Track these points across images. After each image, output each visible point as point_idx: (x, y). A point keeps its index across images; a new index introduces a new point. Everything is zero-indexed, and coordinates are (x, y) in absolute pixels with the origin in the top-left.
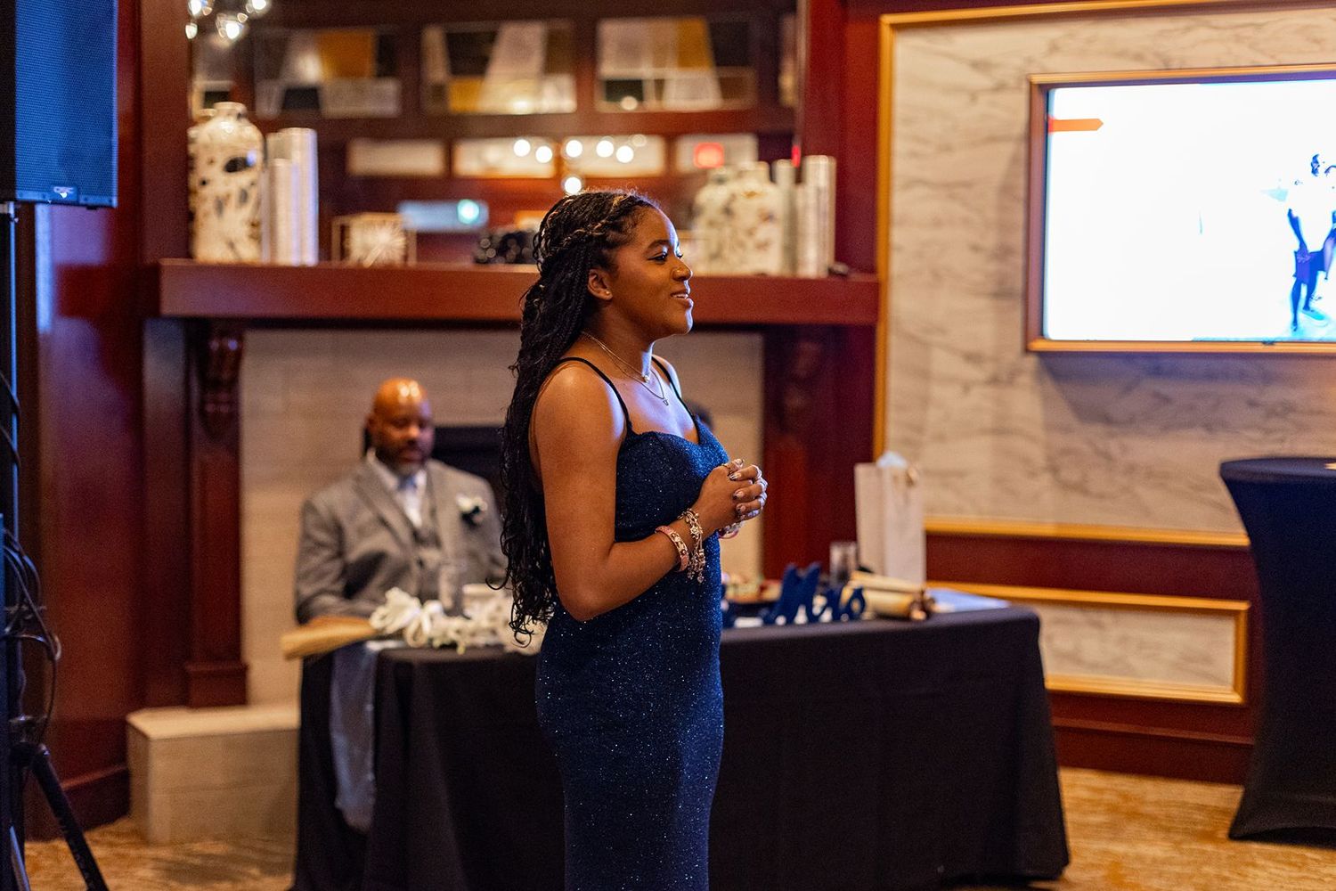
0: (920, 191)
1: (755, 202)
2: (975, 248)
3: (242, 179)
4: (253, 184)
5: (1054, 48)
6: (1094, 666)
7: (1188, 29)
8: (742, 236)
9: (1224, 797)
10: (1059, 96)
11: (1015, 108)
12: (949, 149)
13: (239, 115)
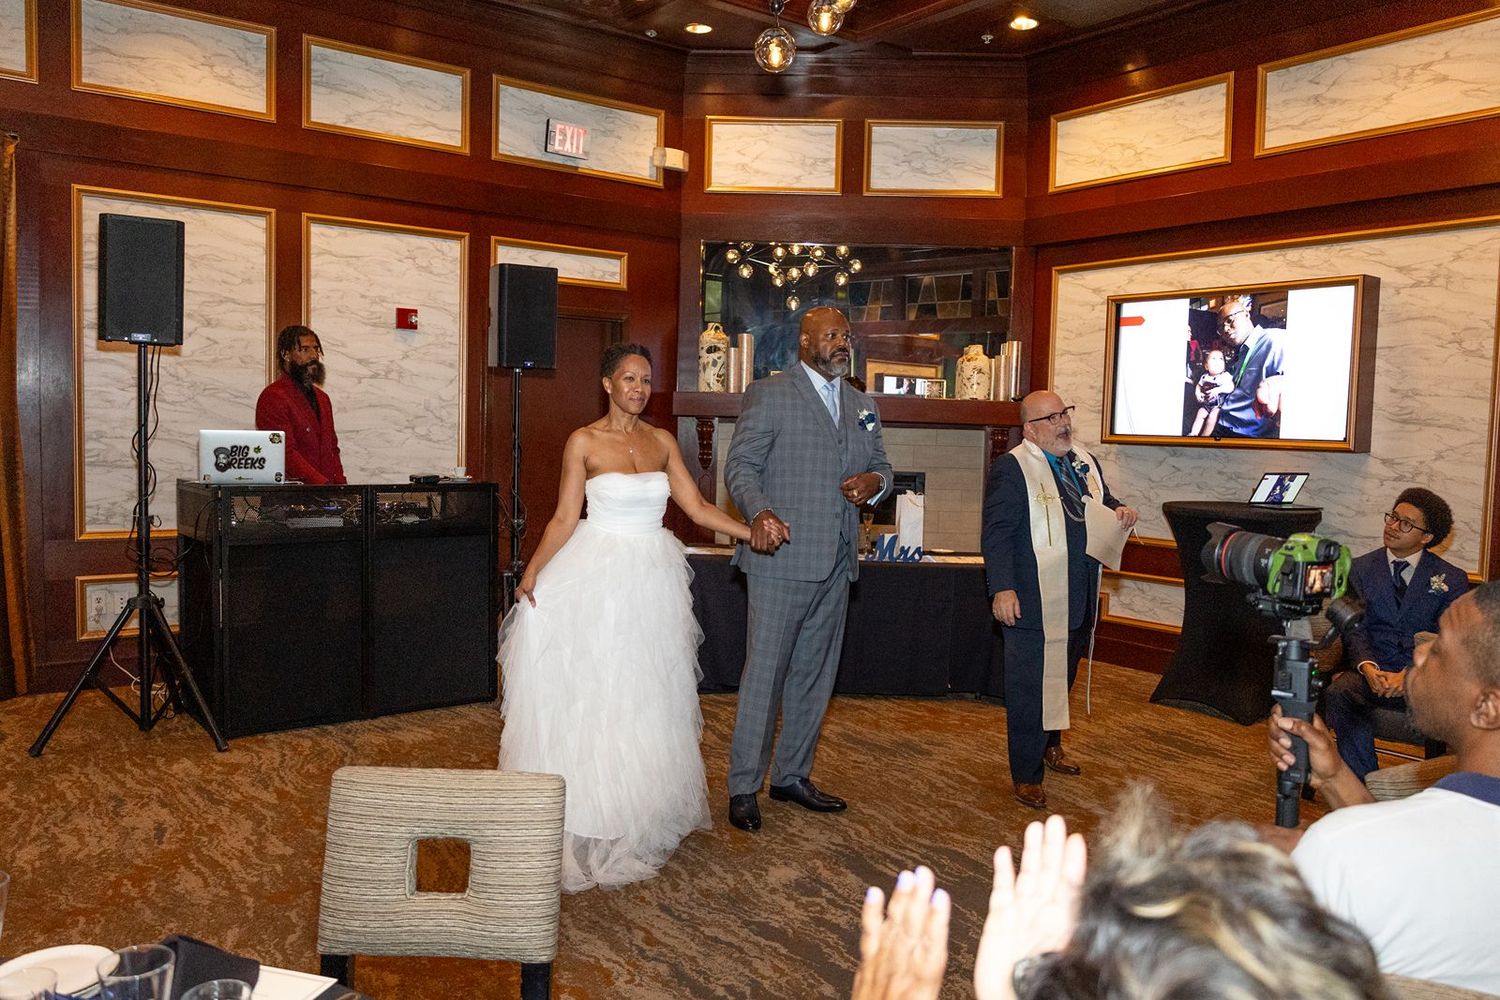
0: (1067, 357)
1: (972, 364)
2: (1092, 387)
3: (714, 356)
4: (719, 358)
5: (1131, 280)
6: (1139, 612)
7: (1195, 267)
8: (965, 381)
9: (1152, 680)
10: (1125, 306)
11: (1100, 315)
12: (1080, 335)
13: (717, 328)
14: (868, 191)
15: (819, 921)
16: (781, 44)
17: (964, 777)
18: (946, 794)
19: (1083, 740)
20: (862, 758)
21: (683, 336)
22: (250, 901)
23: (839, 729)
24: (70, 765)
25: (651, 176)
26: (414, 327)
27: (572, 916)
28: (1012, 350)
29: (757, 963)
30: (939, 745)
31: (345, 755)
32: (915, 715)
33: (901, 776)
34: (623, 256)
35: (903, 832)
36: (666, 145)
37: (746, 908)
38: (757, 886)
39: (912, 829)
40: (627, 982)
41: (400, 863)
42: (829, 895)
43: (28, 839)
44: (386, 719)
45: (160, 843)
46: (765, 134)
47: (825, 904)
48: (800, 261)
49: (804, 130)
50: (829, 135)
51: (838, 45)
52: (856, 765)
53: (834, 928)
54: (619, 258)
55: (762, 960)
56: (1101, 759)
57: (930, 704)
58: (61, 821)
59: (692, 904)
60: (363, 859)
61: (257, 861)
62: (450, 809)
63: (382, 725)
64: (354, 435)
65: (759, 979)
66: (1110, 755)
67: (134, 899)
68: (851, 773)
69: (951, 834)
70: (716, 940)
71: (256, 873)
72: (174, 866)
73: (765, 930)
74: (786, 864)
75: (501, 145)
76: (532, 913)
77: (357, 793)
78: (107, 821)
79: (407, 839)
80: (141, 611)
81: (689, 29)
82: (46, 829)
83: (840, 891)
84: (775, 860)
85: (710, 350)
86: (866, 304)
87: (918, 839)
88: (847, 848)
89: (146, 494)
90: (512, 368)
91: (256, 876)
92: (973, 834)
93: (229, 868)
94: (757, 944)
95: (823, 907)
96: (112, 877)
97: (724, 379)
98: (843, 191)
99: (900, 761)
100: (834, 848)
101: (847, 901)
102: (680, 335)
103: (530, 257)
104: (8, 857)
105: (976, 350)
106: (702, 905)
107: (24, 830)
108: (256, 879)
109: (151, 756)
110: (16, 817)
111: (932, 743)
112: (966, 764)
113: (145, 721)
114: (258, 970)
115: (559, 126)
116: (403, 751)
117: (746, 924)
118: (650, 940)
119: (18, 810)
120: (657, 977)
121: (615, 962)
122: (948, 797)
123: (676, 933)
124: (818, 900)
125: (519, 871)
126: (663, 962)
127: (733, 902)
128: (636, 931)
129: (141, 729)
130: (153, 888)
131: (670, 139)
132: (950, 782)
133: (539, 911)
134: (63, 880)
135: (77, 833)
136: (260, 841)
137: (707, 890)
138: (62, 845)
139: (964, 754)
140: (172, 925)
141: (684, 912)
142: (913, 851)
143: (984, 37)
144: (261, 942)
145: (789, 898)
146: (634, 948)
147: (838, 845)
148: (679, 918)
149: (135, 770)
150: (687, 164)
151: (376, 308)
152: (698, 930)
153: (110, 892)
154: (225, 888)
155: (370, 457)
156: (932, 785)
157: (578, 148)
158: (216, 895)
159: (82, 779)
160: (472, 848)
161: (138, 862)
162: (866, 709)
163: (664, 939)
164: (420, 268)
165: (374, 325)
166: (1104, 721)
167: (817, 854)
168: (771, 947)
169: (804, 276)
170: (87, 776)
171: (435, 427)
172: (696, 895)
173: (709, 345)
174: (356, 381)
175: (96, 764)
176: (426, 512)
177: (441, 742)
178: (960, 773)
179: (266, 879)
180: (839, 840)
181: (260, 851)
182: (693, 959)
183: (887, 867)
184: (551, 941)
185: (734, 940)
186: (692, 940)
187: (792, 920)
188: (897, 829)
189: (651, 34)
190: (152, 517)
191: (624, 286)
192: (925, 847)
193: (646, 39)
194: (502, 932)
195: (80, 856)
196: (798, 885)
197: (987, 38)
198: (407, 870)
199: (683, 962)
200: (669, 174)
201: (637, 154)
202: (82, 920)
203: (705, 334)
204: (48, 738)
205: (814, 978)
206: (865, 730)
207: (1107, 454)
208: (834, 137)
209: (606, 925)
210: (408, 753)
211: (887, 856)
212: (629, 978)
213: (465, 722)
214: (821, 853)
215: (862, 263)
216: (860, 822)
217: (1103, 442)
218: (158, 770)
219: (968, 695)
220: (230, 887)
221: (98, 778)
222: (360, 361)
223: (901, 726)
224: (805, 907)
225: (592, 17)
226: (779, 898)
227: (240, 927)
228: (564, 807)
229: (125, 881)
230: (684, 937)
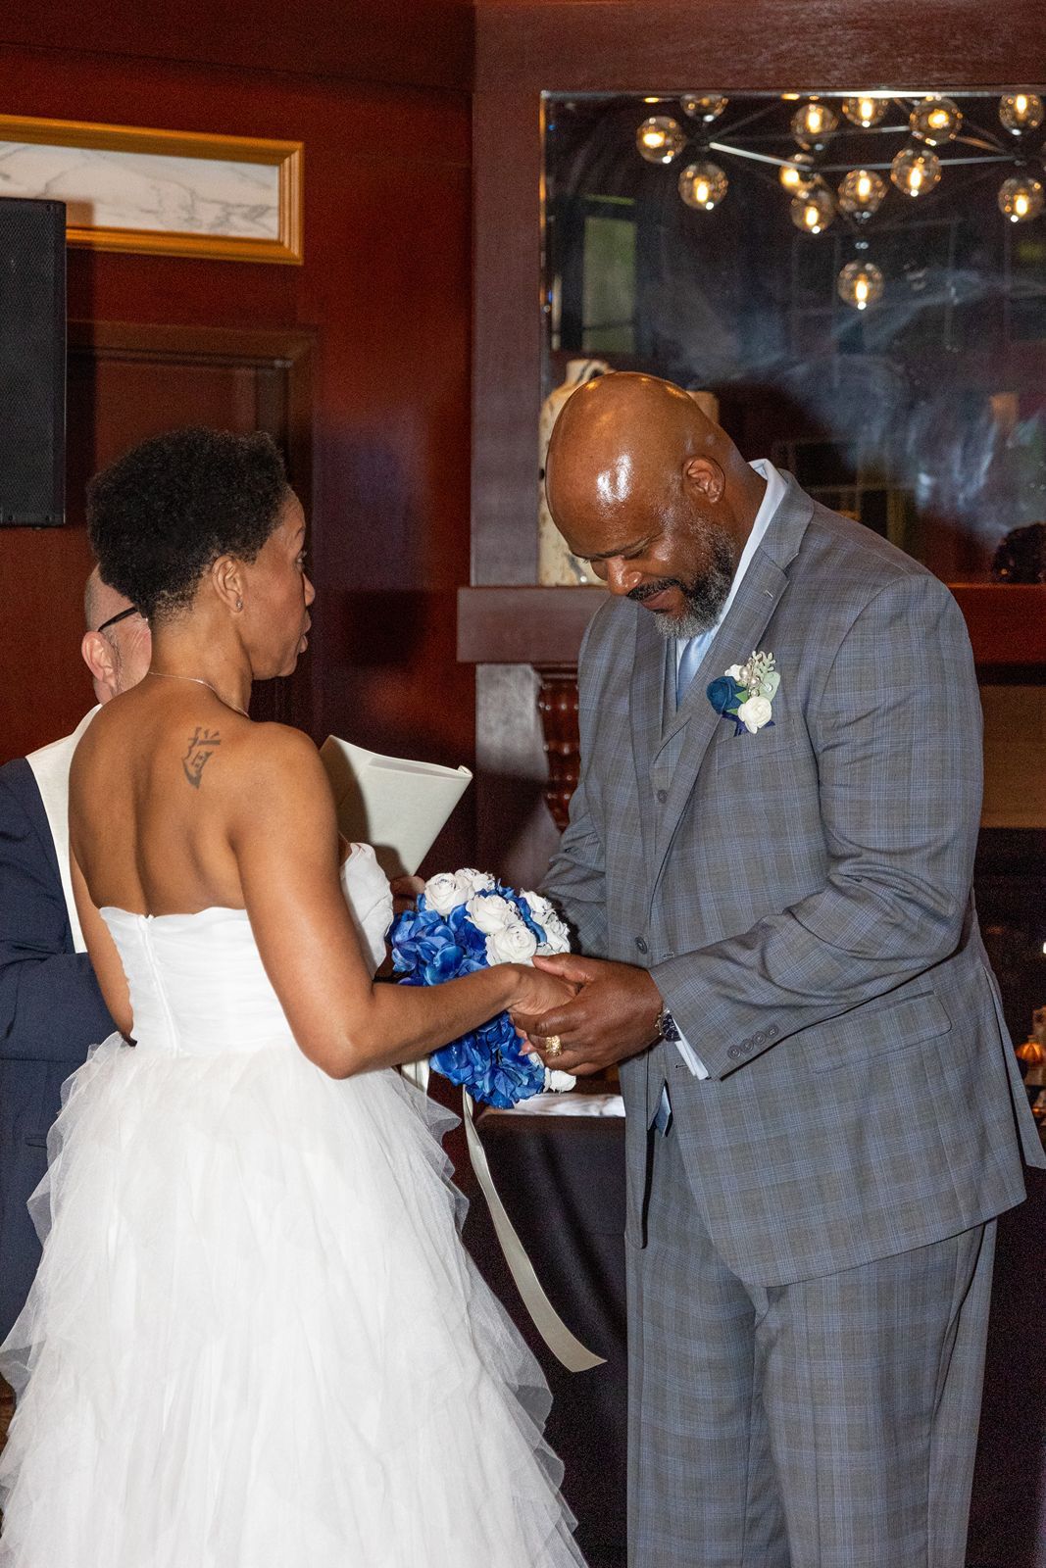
21: (488, 406)
34: (289, 153)
54: (275, 158)
102: (478, 402)
169: (893, 194)
191: (294, 249)
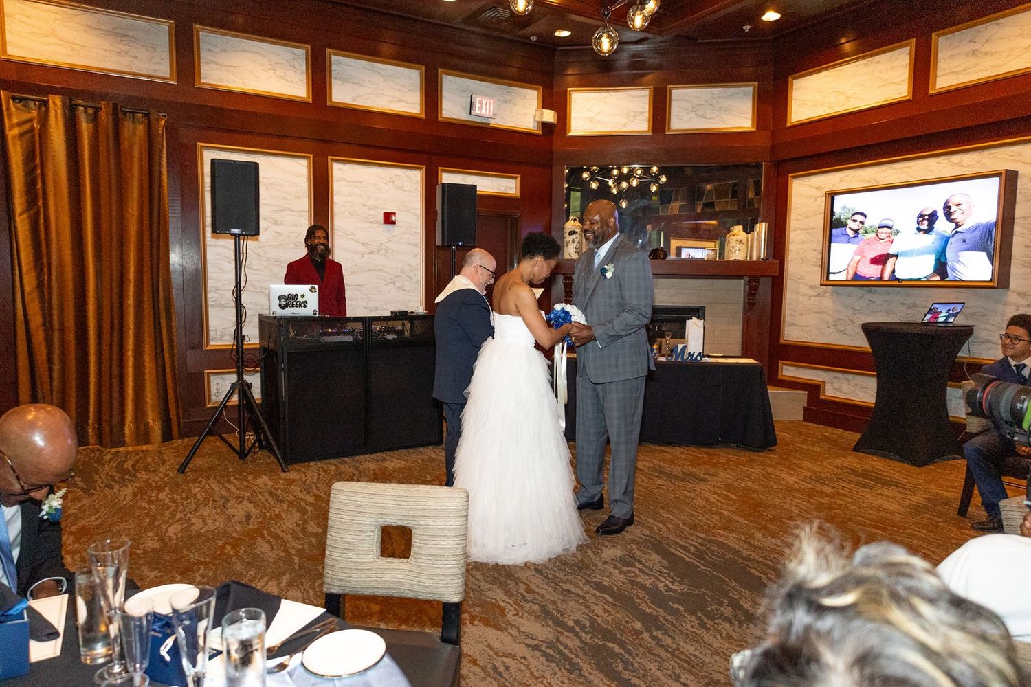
0: (799, 231)
1: (736, 238)
2: (814, 250)
3: (573, 237)
4: (576, 238)
5: (842, 181)
6: (846, 394)
7: (886, 170)
8: (731, 249)
9: (854, 437)
10: (837, 198)
11: (821, 204)
12: (808, 217)
13: (575, 220)
14: (669, 130)
15: (633, 583)
16: (609, 37)
17: (728, 496)
18: (716, 506)
19: (807, 474)
20: (663, 482)
22: (296, 559)
23: (649, 464)
24: (200, 478)
25: (534, 127)
26: (394, 223)
27: (483, 574)
28: (762, 228)
29: (594, 607)
30: (713, 475)
31: (354, 475)
32: (698, 457)
33: (688, 494)
34: (517, 177)
35: (688, 529)
36: (543, 108)
37: (588, 573)
38: (596, 559)
39: (694, 527)
40: (514, 615)
41: (372, 540)
42: (640, 566)
43: (175, 520)
44: (379, 455)
45: (248, 524)
46: (605, 98)
47: (637, 572)
48: (627, 178)
49: (629, 95)
50: (645, 96)
51: (649, 38)
52: (660, 487)
53: (643, 587)
54: (515, 178)
55: (597, 605)
56: (819, 486)
57: (707, 450)
58: (193, 511)
59: (556, 569)
60: (349, 537)
61: (302, 536)
62: (400, 508)
63: (376, 458)
64: (359, 288)
65: (595, 617)
66: (825, 484)
67: (232, 556)
68: (656, 491)
69: (719, 531)
70: (569, 591)
71: (300, 543)
72: (255, 538)
73: (599, 587)
74: (614, 546)
75: (443, 112)
76: (449, 572)
77: (345, 498)
78: (219, 511)
79: (375, 525)
80: (239, 390)
81: (557, 34)
82: (185, 515)
83: (647, 564)
84: (607, 543)
85: (572, 233)
86: (669, 202)
87: (698, 534)
88: (652, 537)
89: (241, 323)
90: (451, 246)
91: (301, 544)
92: (733, 531)
93: (285, 539)
94: (594, 595)
95: (635, 573)
96: (220, 543)
97: (578, 250)
98: (653, 131)
99: (687, 485)
100: (644, 537)
101: (651, 570)
102: (553, 223)
103: (462, 179)
104: (163, 530)
105: (738, 229)
106: (561, 570)
107: (173, 515)
108: (300, 547)
109: (244, 474)
110: (169, 507)
111: (708, 474)
112: (729, 487)
113: (242, 454)
114: (280, 602)
115: (478, 99)
116: (388, 473)
117: (588, 582)
118: (529, 590)
119: (171, 504)
120: (532, 613)
121: (507, 603)
122: (717, 508)
123: (545, 587)
124: (633, 569)
125: (440, 547)
126: (536, 604)
127: (581, 569)
128: (521, 585)
129: (240, 458)
130: (242, 551)
131: (546, 104)
132: (720, 499)
133: (452, 571)
134: (193, 545)
135: (202, 517)
136: (303, 524)
137: (565, 561)
138: (193, 524)
139: (729, 481)
140: (252, 572)
141: (550, 574)
142: (694, 541)
143: (744, 28)
144: (302, 584)
145: (615, 567)
146: (519, 595)
147: (647, 536)
148: (547, 577)
149: (236, 482)
150: (556, 118)
151: (372, 212)
152: (558, 585)
153: (218, 552)
154: (283, 551)
155: (370, 300)
156: (707, 500)
157: (490, 112)
158: (278, 555)
159: (207, 487)
160: (413, 532)
161: (235, 535)
162: (666, 452)
163: (537, 590)
164: (398, 188)
165: (371, 222)
166: (822, 462)
167: (633, 541)
168: (603, 597)
169: (630, 186)
170: (209, 485)
171: (407, 282)
172: (558, 564)
173: (570, 230)
174: (361, 255)
175: (215, 478)
176: (402, 332)
177: (409, 468)
178: (725, 493)
179: (306, 547)
180: (647, 532)
181: (304, 530)
182: (554, 603)
183: (677, 550)
184: (460, 590)
185: (581, 592)
186: (555, 591)
187: (616, 581)
188: (685, 527)
189: (533, 38)
190: (244, 336)
191: (518, 195)
192: (702, 538)
193: (529, 42)
194: (430, 583)
195: (202, 531)
196: (621, 560)
197: (747, 28)
198: (375, 543)
199: (548, 604)
200: (545, 126)
201: (525, 114)
202: (202, 567)
203: (567, 223)
204: (189, 461)
205: (629, 618)
206: (665, 465)
207: (824, 293)
208: (648, 98)
209: (503, 580)
210: (391, 475)
211: (679, 544)
212: (515, 612)
213: (424, 457)
214: (636, 540)
215: (667, 177)
216: (660, 522)
217: (821, 285)
218: (248, 481)
219: (732, 445)
220: (286, 551)
221: (214, 485)
222: (363, 244)
223: (688, 463)
224: (625, 573)
225: (496, 30)
226: (610, 568)
227: (291, 574)
228: (468, 508)
229: (227, 546)
230: (550, 589)
